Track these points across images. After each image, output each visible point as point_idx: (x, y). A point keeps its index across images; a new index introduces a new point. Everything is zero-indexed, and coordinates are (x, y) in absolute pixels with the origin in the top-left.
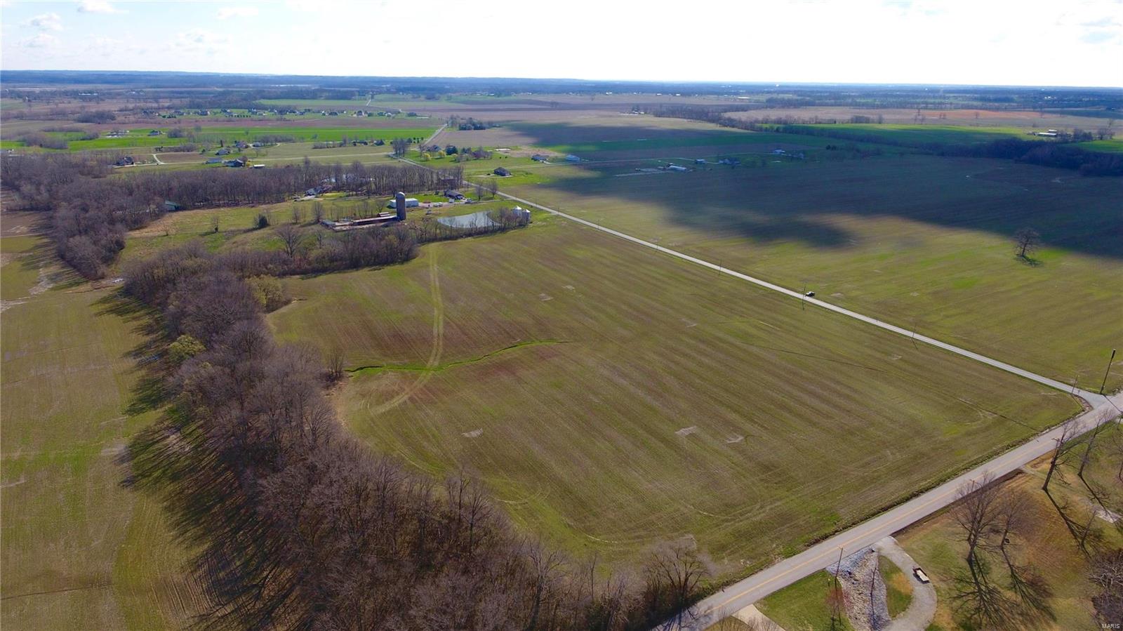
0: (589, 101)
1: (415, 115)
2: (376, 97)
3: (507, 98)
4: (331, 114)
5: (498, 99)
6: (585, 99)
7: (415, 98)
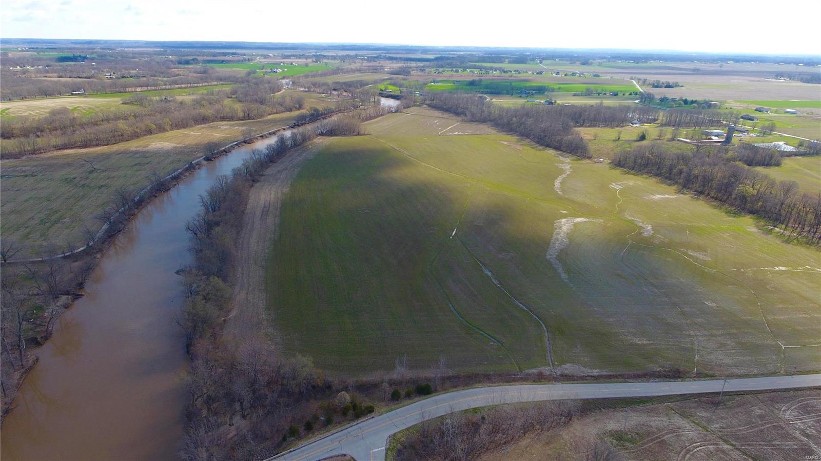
0: (718, 69)
1: (599, 76)
2: (544, 62)
3: (643, 65)
4: (537, 73)
5: (637, 65)
6: (715, 67)
7: (572, 63)
